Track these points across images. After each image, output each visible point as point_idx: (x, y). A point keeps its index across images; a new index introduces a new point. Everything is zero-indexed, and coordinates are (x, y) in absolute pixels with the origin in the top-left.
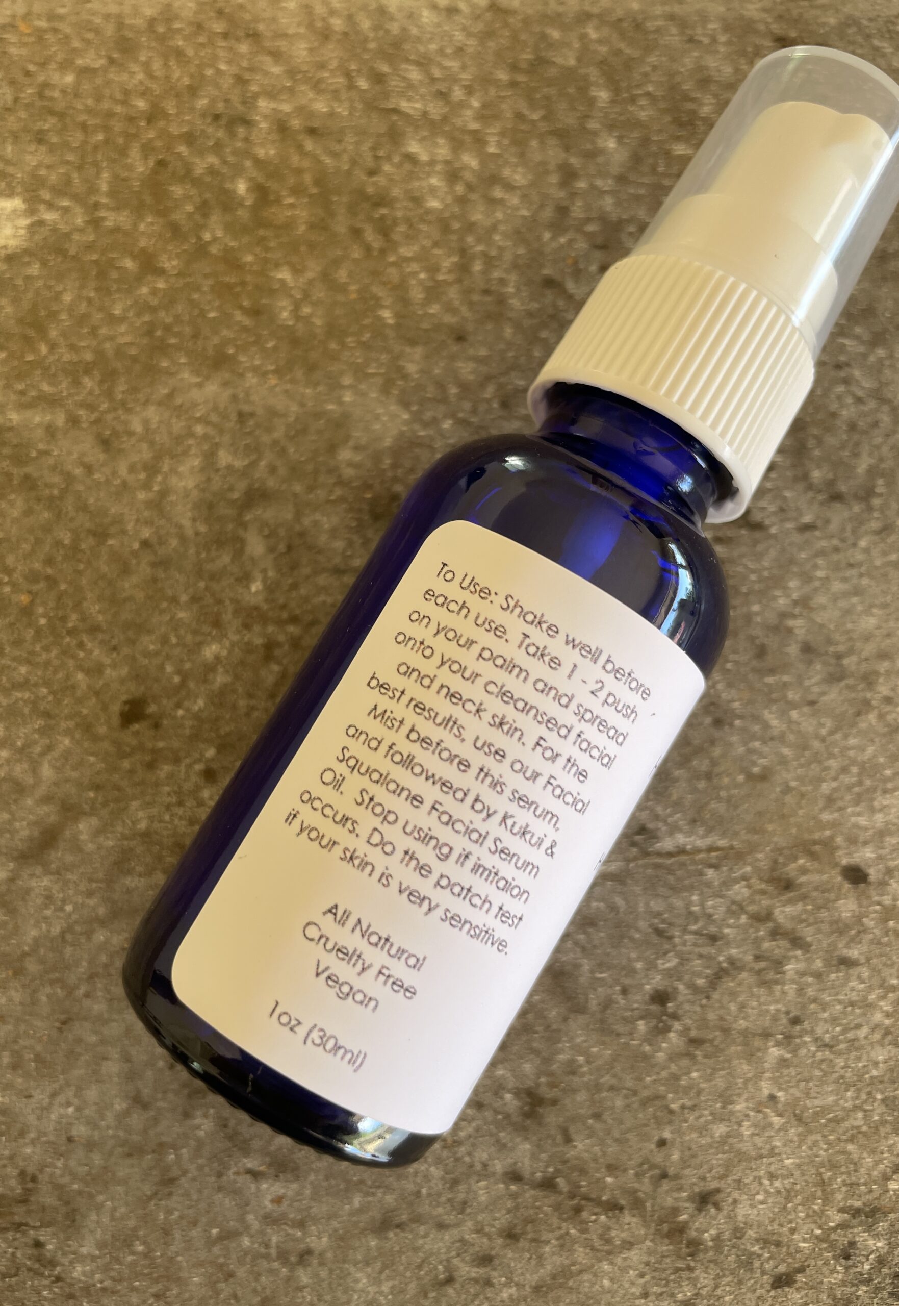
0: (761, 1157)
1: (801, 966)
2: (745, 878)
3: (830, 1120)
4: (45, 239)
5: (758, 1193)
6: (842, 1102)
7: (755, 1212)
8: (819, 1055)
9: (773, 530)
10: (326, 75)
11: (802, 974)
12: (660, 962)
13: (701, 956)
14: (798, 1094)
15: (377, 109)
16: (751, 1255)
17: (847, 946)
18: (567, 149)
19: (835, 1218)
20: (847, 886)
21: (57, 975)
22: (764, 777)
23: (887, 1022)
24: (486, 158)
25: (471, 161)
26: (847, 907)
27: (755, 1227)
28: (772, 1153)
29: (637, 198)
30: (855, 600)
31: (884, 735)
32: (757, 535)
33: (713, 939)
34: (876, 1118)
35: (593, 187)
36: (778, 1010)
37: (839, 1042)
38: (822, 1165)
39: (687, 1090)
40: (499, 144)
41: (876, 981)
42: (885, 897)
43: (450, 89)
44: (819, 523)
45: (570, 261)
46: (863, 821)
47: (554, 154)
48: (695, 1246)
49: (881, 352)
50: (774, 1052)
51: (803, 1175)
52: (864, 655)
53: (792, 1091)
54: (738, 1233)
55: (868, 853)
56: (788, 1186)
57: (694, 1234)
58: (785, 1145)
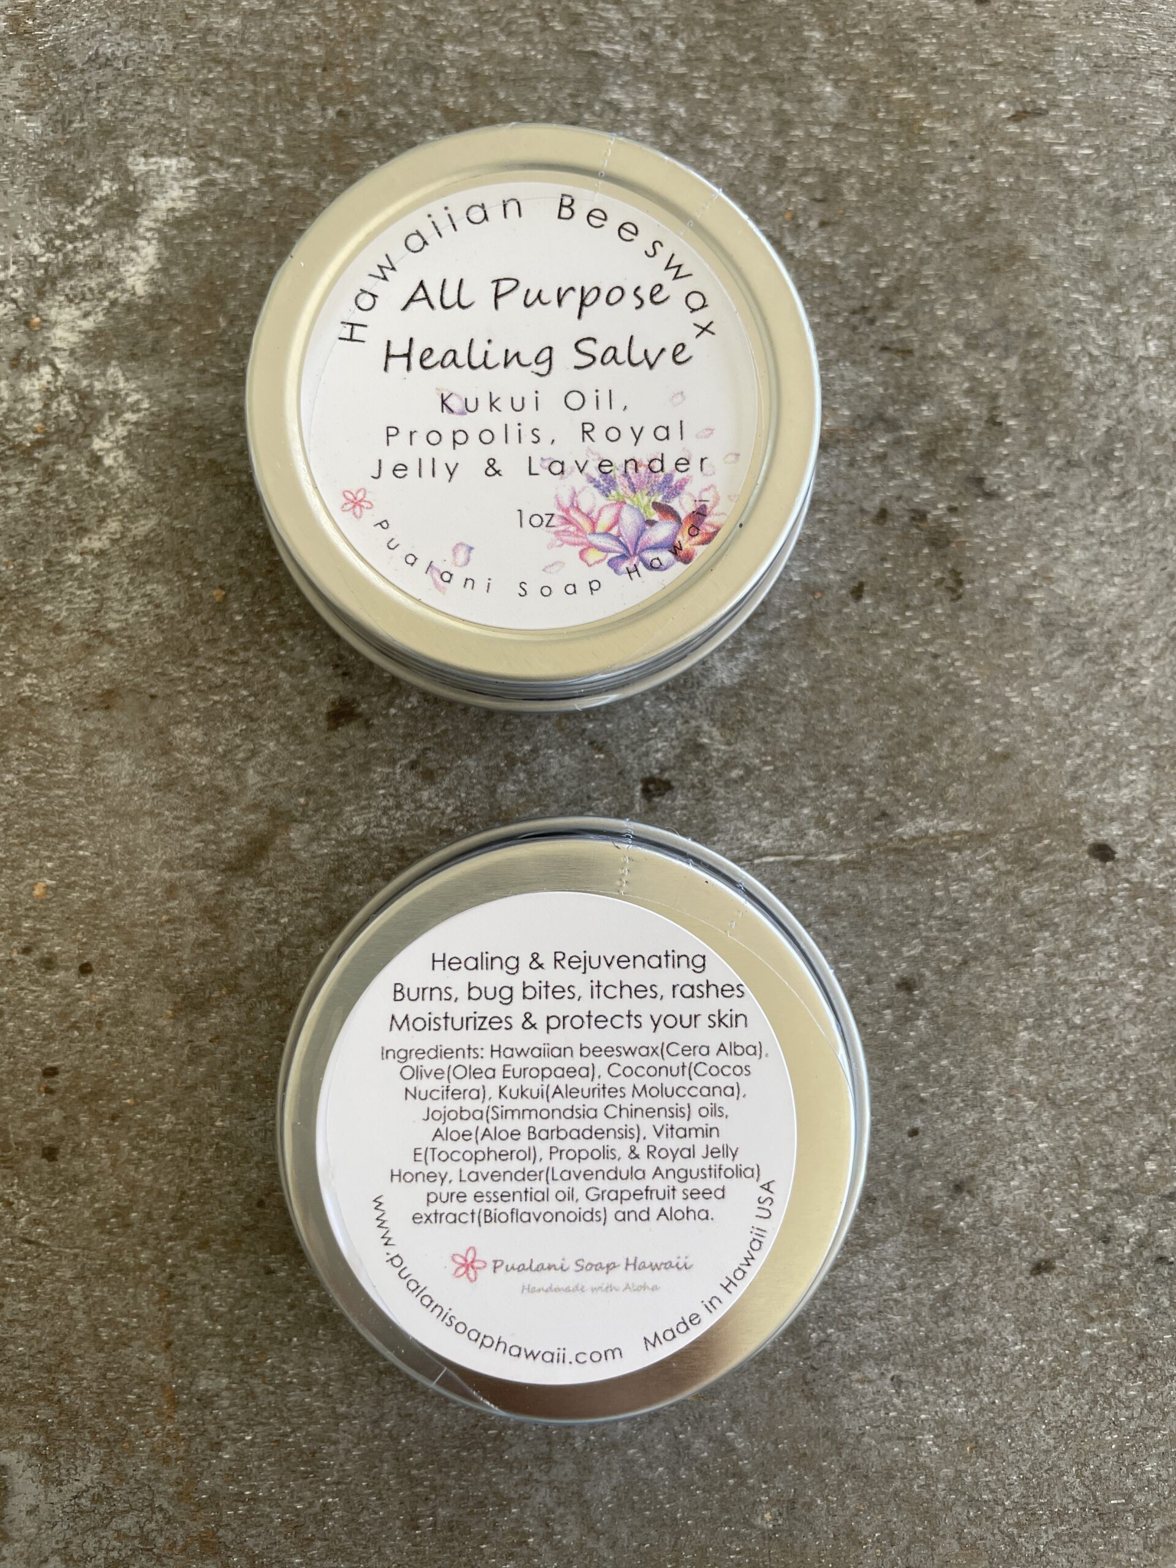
0: (1016, 1141)
1: (1049, 947)
2: (989, 860)
3: (1083, 1102)
4: (216, 200)
5: (1012, 1179)
6: (1095, 1084)
7: (1011, 1197)
8: (1070, 1037)
9: (1010, 499)
10: (518, 14)
11: (1050, 955)
12: (904, 949)
13: (947, 942)
14: (1050, 1077)
15: (573, 52)
16: (1008, 1242)
17: (1096, 925)
18: (780, 94)
19: (1092, 1200)
20: (1095, 863)
21: (275, 990)
22: (1005, 757)
23: (1138, 1000)
24: (693, 106)
25: (677, 108)
26: (1094, 886)
27: (1011, 1215)
28: (1025, 1137)
29: (858, 147)
30: (1095, 570)
31: (1129, 707)
32: (993, 504)
33: (958, 924)
34: (1130, 1098)
35: (809, 135)
36: (1027, 993)
37: (1091, 1023)
38: (1077, 1145)
39: (936, 1078)
40: (707, 91)
41: (1125, 960)
42: (1133, 875)
43: (653, 31)
44: (1056, 490)
45: (788, 216)
46: (1108, 797)
47: (767, 101)
48: (951, 1233)
49: (1117, 309)
50: (1024, 1035)
51: (1058, 1158)
52: (1108, 625)
53: (1044, 1074)
54: (993, 1221)
55: (1115, 830)
56: (1043, 1171)
57: (950, 1223)
58: (1039, 1129)
